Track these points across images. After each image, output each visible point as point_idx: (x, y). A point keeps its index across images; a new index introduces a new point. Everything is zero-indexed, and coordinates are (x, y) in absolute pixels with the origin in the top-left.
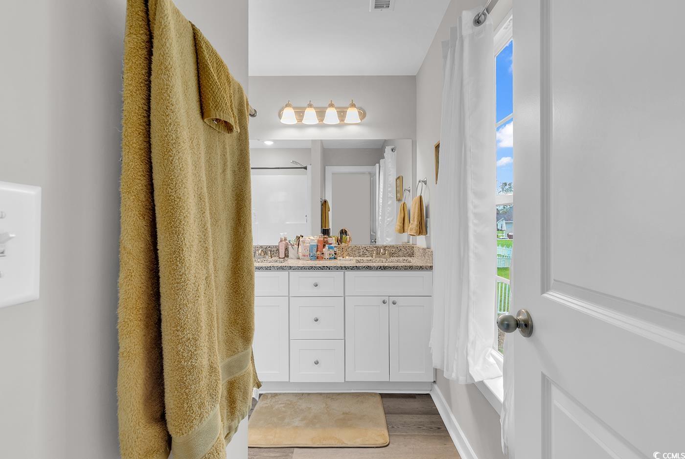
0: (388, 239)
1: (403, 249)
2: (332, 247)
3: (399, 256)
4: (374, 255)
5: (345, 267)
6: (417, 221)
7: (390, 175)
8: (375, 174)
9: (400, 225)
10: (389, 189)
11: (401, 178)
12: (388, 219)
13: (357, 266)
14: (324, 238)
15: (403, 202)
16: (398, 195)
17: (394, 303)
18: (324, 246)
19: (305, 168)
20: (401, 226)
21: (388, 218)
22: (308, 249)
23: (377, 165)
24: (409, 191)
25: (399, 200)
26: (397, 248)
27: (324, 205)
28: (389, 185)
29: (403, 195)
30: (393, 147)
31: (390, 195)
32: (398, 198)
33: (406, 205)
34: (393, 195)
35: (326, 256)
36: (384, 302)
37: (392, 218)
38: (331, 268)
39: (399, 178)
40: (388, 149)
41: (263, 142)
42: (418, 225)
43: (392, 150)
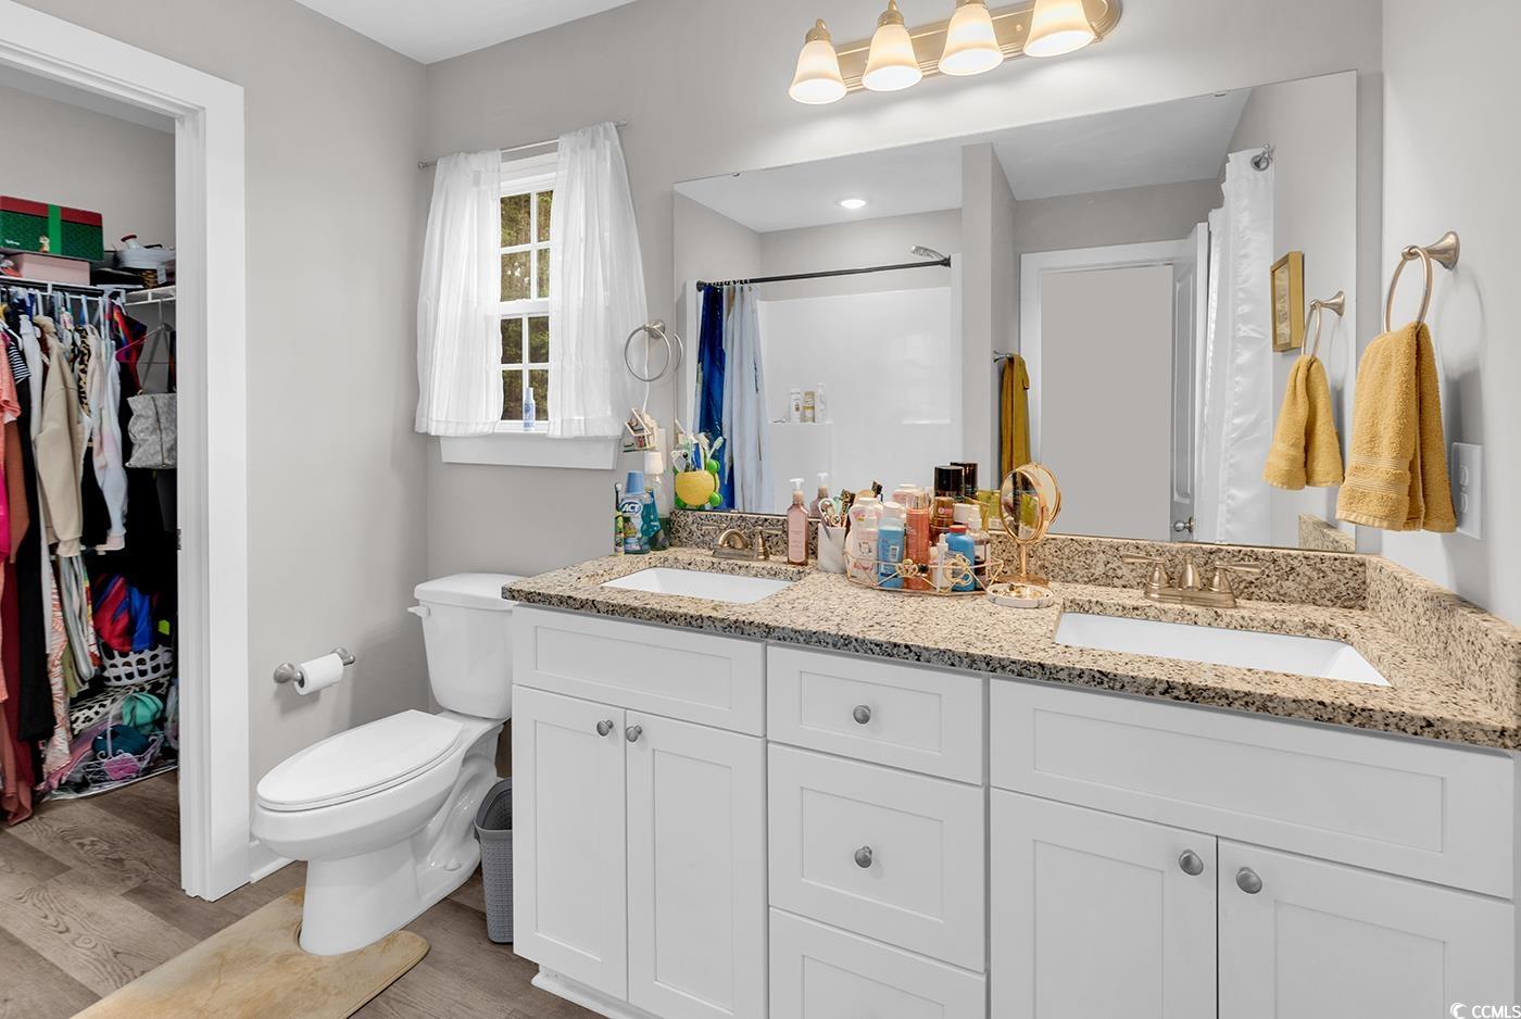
0: (1234, 491)
1: (1305, 569)
2: (965, 543)
3: (1281, 598)
4: (1155, 586)
5: (988, 661)
6: (1399, 458)
7: (1245, 256)
8: (1192, 267)
9: (1292, 452)
10: (1245, 308)
11: (1294, 264)
12: (1237, 421)
13: (1048, 662)
14: (942, 504)
15: (1304, 358)
16: (1284, 329)
17: (1248, 885)
18: (934, 537)
19: (946, 263)
20: (1293, 460)
21: (1237, 414)
22: (873, 545)
23: (1201, 227)
24: (1339, 309)
25: (1286, 348)
26: (1274, 561)
27: (1008, 370)
28: (1241, 295)
29: (1305, 328)
30: (1258, 152)
31: (1245, 330)
32: (1281, 341)
33: (1321, 367)
34: (1260, 329)
35: (942, 579)
36: (1188, 865)
37: (1253, 417)
38: (926, 654)
39: (1284, 261)
40: (1238, 165)
41: (837, 202)
42: (1398, 478)
43: (1257, 164)
